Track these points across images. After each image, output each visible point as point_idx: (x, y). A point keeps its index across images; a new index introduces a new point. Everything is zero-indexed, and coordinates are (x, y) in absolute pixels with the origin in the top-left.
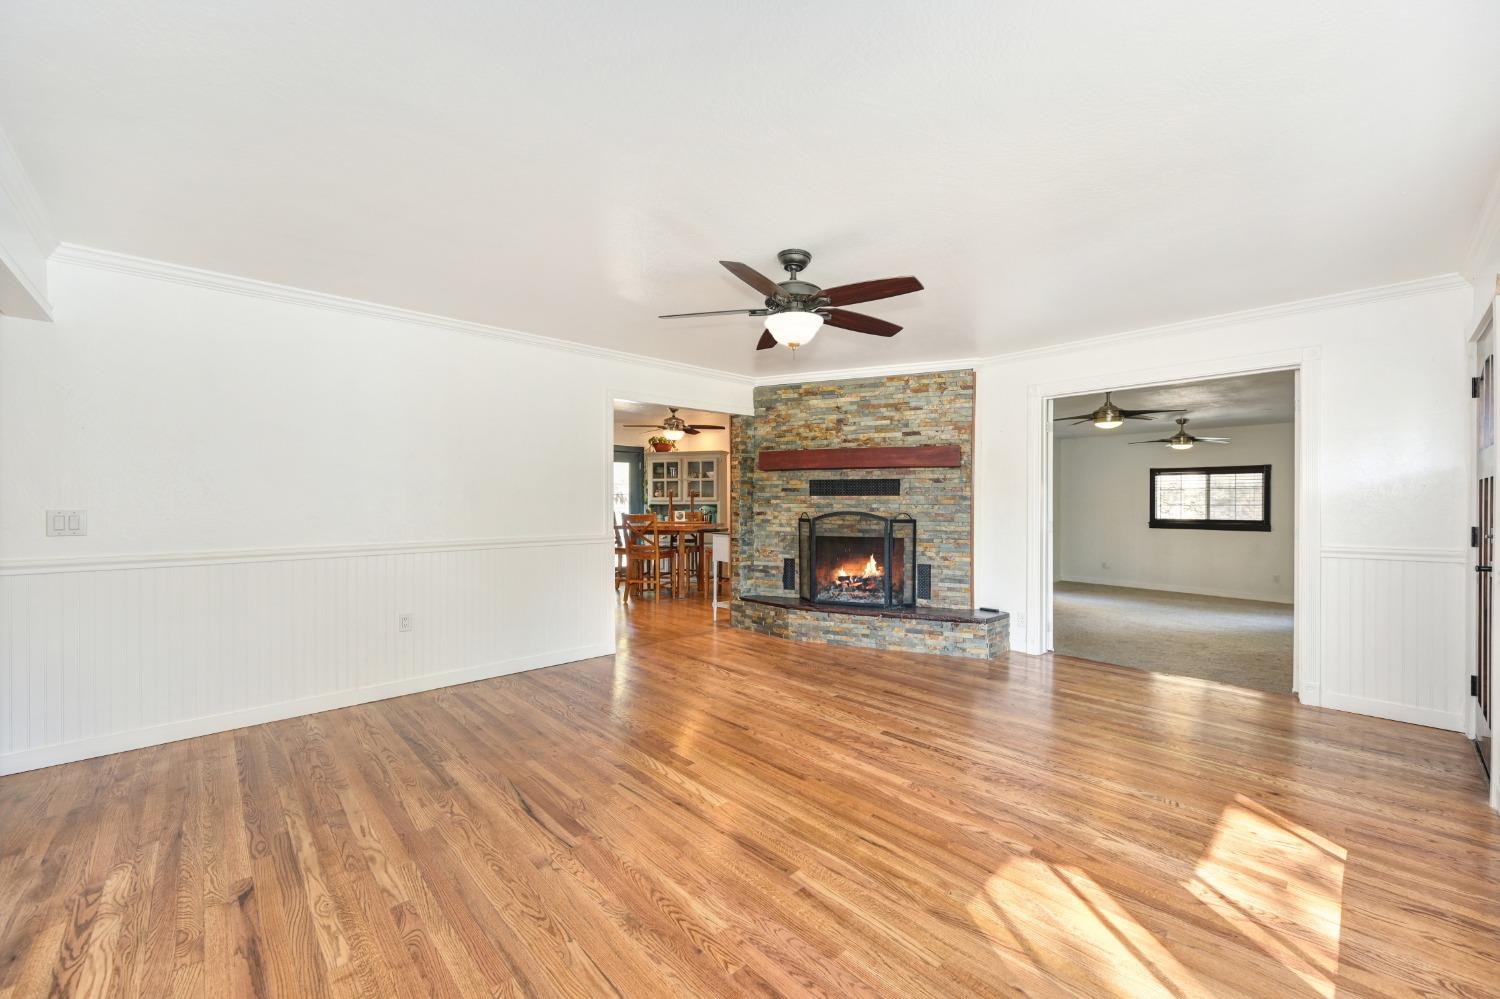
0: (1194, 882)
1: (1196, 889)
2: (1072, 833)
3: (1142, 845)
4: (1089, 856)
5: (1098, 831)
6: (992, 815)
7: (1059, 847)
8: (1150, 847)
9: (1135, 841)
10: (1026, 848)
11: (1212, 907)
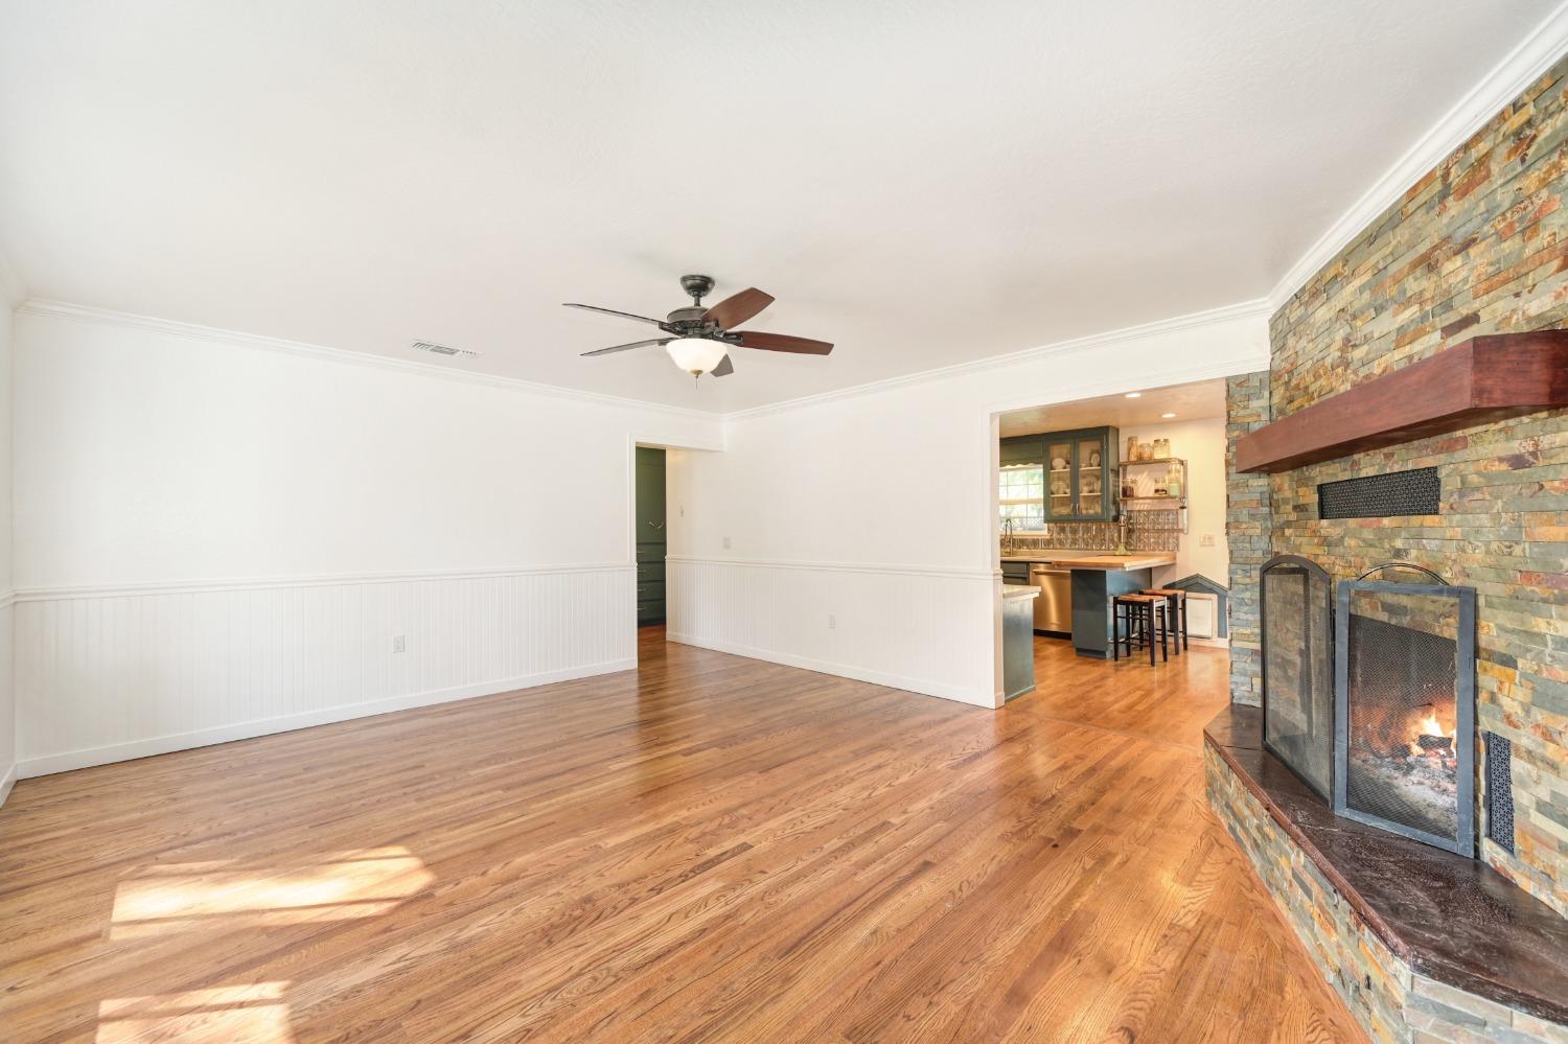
0: (277, 995)
1: (271, 989)
2: (437, 933)
3: (364, 984)
4: (391, 931)
5: (422, 957)
6: (505, 887)
7: (423, 915)
8: (357, 990)
9: (378, 982)
10: (439, 893)
11: (245, 987)
